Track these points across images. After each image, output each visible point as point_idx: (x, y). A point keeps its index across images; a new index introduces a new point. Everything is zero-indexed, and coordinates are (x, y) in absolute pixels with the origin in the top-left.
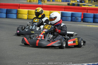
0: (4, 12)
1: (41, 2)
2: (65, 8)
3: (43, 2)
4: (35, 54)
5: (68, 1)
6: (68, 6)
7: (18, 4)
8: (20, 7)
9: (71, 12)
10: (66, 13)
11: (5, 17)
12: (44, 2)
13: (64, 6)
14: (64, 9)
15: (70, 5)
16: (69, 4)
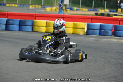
0: (17, 24)
1: (62, 11)
2: (93, 19)
3: (65, 11)
4: (54, 75)
5: (96, 11)
6: (96, 16)
7: (34, 13)
8: (36, 18)
9: (100, 24)
10: (94, 25)
11: (18, 29)
12: (67, 11)
13: (91, 16)
14: (90, 20)
15: (99, 14)
16: (96, 14)
